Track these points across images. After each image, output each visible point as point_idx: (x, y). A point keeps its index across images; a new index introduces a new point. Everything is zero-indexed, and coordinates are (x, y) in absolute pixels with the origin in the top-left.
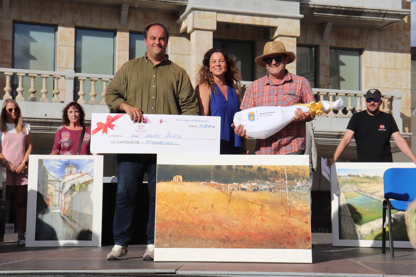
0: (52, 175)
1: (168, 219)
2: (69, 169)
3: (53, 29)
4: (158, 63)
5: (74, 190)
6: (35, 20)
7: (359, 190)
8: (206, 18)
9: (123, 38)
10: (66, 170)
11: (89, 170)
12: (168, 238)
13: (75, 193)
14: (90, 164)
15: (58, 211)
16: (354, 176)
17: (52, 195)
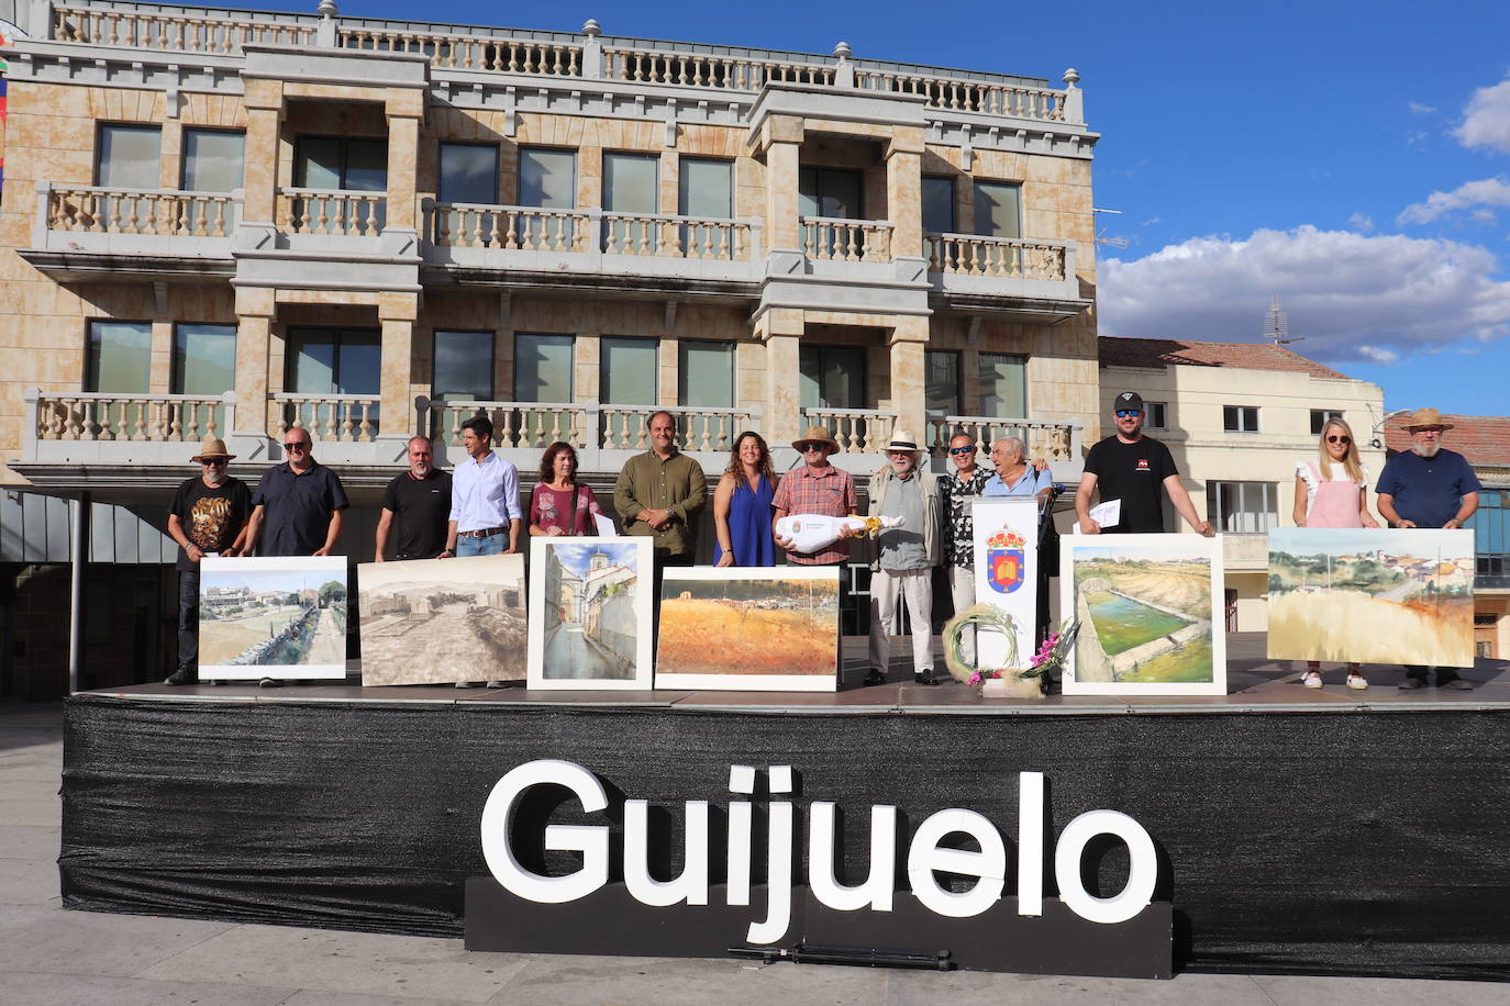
0: (568, 571)
1: (672, 641)
2: (597, 560)
3: (570, 339)
4: (667, 456)
5: (605, 596)
6: (545, 330)
7: (1112, 589)
8: (788, 319)
9: (669, 348)
10: (591, 562)
11: (629, 562)
12: (671, 663)
13: (606, 601)
14: (630, 552)
15: (580, 630)
16: (1104, 560)
17: (568, 604)
